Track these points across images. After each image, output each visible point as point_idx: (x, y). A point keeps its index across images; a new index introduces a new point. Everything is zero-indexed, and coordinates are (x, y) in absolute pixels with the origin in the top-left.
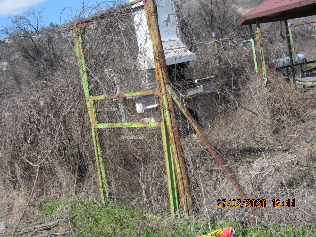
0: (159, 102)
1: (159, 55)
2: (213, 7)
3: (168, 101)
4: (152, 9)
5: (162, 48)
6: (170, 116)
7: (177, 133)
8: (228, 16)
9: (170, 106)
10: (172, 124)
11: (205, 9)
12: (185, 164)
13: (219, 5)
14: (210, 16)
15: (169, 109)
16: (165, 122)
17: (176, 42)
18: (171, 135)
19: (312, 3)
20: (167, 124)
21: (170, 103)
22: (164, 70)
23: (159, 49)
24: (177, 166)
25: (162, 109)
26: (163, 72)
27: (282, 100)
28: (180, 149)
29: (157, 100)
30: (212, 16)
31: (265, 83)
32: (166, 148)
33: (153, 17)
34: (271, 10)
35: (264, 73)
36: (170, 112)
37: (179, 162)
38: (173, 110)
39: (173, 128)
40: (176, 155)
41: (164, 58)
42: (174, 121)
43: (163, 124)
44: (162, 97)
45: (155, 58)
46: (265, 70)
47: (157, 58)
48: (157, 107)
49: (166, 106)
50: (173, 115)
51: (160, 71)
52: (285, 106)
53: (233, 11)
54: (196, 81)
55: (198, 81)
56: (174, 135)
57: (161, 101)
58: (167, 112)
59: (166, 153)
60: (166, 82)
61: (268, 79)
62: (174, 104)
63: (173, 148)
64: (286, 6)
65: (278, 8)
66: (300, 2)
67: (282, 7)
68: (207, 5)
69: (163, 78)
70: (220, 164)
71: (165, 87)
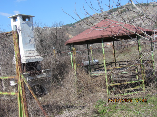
0: (17, 83)
1: (18, 59)
2: (57, 34)
3: (21, 82)
4: (16, 37)
5: (20, 56)
6: (22, 90)
7: (25, 98)
8: (64, 39)
9: (22, 85)
10: (23, 94)
11: (53, 35)
12: (29, 114)
13: (60, 34)
14: (55, 39)
15: (22, 86)
16: (20, 93)
17: (34, 51)
18: (22, 99)
19: (97, 38)
20: (21, 93)
21: (22, 83)
22: (20, 67)
23: (18, 56)
24: (24, 115)
25: (18, 86)
26: (20, 68)
27: (83, 82)
28: (26, 107)
29: (16, 81)
30: (56, 39)
31: (75, 74)
32: (19, 106)
33: (16, 41)
34: (79, 40)
35: (75, 69)
36: (22, 88)
37: (25, 113)
38: (23, 87)
39: (23, 96)
40: (24, 110)
41: (21, 61)
42: (24, 92)
43: (18, 94)
44: (18, 80)
45: (16, 60)
46: (75, 68)
47: (17, 61)
48: (16, 85)
49: (20, 85)
50: (24, 89)
51: (18, 67)
52: (84, 85)
53: (67, 37)
54: (43, 71)
55: (44, 71)
56: (23, 99)
57: (18, 82)
58: (21, 87)
59: (19, 108)
60: (21, 73)
61: (77, 72)
62: (24, 84)
63: (23, 106)
64: (86, 38)
65: (82, 39)
66: (92, 37)
67: (84, 39)
68: (54, 33)
69: (20, 71)
70: (45, 115)
71: (20, 75)
